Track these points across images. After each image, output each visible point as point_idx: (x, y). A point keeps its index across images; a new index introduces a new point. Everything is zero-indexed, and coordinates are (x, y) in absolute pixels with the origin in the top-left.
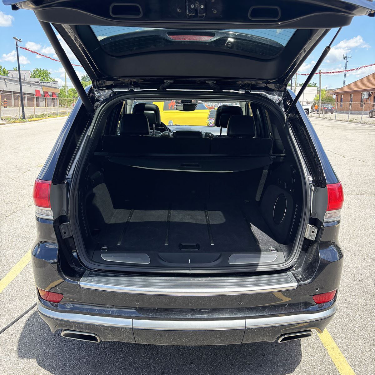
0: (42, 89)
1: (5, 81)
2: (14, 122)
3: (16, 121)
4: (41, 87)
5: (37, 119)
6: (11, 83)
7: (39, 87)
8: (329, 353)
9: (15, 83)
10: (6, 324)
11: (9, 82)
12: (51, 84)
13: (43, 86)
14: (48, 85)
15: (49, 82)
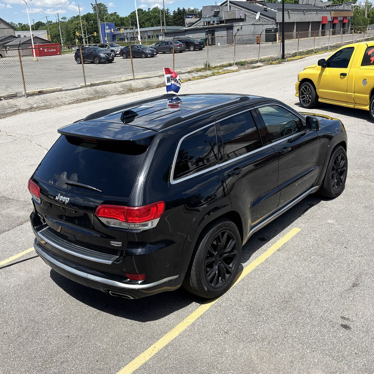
0: (331, 14)
1: (288, 12)
2: (271, 64)
3: (273, 62)
4: (329, 13)
5: (299, 57)
6: (295, 13)
7: (327, 13)
9: (299, 13)
11: (293, 12)
12: (344, 6)
13: (332, 10)
14: (341, 8)
15: (342, 5)
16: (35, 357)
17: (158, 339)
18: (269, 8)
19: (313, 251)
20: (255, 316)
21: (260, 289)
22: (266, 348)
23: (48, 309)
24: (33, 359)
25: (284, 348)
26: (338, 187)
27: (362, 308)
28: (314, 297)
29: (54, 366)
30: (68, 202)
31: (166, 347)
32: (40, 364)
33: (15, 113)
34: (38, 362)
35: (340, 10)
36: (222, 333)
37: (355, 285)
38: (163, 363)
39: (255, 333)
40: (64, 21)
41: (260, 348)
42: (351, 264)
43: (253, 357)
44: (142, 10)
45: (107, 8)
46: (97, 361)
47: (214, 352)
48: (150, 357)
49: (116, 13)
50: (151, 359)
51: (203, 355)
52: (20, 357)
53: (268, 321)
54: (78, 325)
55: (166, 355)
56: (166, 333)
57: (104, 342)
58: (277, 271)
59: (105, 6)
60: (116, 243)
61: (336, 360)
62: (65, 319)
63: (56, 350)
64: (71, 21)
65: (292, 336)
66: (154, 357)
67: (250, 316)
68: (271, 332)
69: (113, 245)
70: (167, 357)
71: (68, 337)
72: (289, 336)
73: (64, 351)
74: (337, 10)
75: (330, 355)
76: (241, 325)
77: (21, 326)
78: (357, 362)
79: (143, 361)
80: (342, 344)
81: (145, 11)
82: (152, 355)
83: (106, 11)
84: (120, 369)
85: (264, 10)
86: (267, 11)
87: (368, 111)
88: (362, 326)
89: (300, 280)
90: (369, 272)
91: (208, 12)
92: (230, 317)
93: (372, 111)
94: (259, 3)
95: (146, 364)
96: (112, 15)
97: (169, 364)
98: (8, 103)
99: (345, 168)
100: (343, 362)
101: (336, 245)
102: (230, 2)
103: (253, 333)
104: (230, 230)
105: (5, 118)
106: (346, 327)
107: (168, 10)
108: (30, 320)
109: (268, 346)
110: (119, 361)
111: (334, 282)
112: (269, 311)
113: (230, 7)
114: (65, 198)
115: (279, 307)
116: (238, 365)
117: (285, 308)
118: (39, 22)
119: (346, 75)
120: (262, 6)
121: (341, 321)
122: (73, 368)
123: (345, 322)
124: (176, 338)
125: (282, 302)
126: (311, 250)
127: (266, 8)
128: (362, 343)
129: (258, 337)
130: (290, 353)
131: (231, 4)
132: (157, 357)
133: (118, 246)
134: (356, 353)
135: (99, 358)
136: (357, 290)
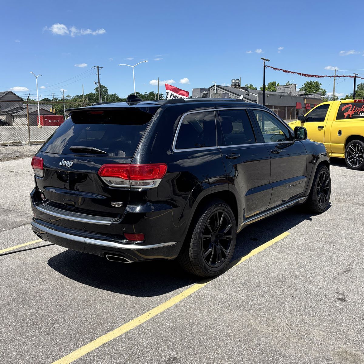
0: (304, 101)
1: (267, 97)
12: (315, 96)
13: (305, 98)
14: (312, 96)
15: (313, 94)
16: (25, 319)
17: (154, 307)
18: (251, 93)
19: (303, 248)
20: (250, 292)
21: (255, 273)
22: (264, 315)
23: (41, 285)
24: (23, 321)
25: (282, 315)
26: (323, 204)
27: (356, 286)
28: (308, 279)
29: (44, 326)
30: (71, 166)
31: (162, 313)
32: (29, 324)
33: (18, 157)
34: (27, 323)
35: (311, 98)
36: (218, 303)
37: (346, 271)
38: (159, 325)
39: (252, 304)
40: (68, 99)
41: (258, 314)
42: (341, 256)
43: (251, 321)
44: (139, 93)
45: (108, 89)
46: (90, 323)
47: (210, 317)
48: (145, 320)
49: (115, 94)
50: (146, 322)
51: (199, 320)
52: (8, 320)
53: (264, 295)
54: (71, 297)
55: (162, 319)
56: (161, 303)
57: (98, 309)
58: (270, 261)
59: (106, 88)
60: (117, 203)
61: (335, 323)
62: (57, 293)
63: (47, 315)
64: (75, 100)
65: (289, 306)
66: (149, 321)
67: (246, 292)
68: (268, 303)
69: (114, 205)
70: (163, 320)
71: (60, 305)
72: (286, 306)
73: (55, 315)
74: (309, 98)
75: (328, 320)
76: (237, 298)
77: (11, 297)
78: (356, 325)
79: (139, 324)
80: (339, 312)
81: (142, 94)
82: (147, 319)
83: (107, 92)
84: (114, 329)
85: (247, 94)
86: (249, 95)
87: (344, 159)
88: (358, 299)
89: (293, 267)
90: (359, 262)
91: (198, 93)
92: (226, 292)
93: (347, 158)
94: (242, 89)
95: (141, 325)
96: (112, 95)
97: (165, 326)
98: (12, 148)
99: (328, 187)
100: (342, 325)
101: (325, 244)
102: (217, 86)
103: (249, 303)
104: (226, 212)
105: (8, 161)
106: (341, 299)
107: (162, 94)
108: (21, 293)
109: (265, 313)
110: (113, 323)
111: (326, 269)
112: (264, 288)
113: (217, 90)
114: (69, 162)
115: (274, 285)
116: (237, 327)
117: (281, 286)
118: (46, 98)
119: (323, 128)
120: (244, 91)
121: (336, 296)
122: (64, 328)
123: (341, 296)
124: (172, 307)
125: (277, 282)
126: (302, 247)
127: (248, 93)
128: (359, 311)
129: (255, 306)
130: (288, 318)
131: (218, 88)
132: (152, 321)
133: (119, 206)
134: (354, 318)
135: (92, 321)
136: (348, 274)
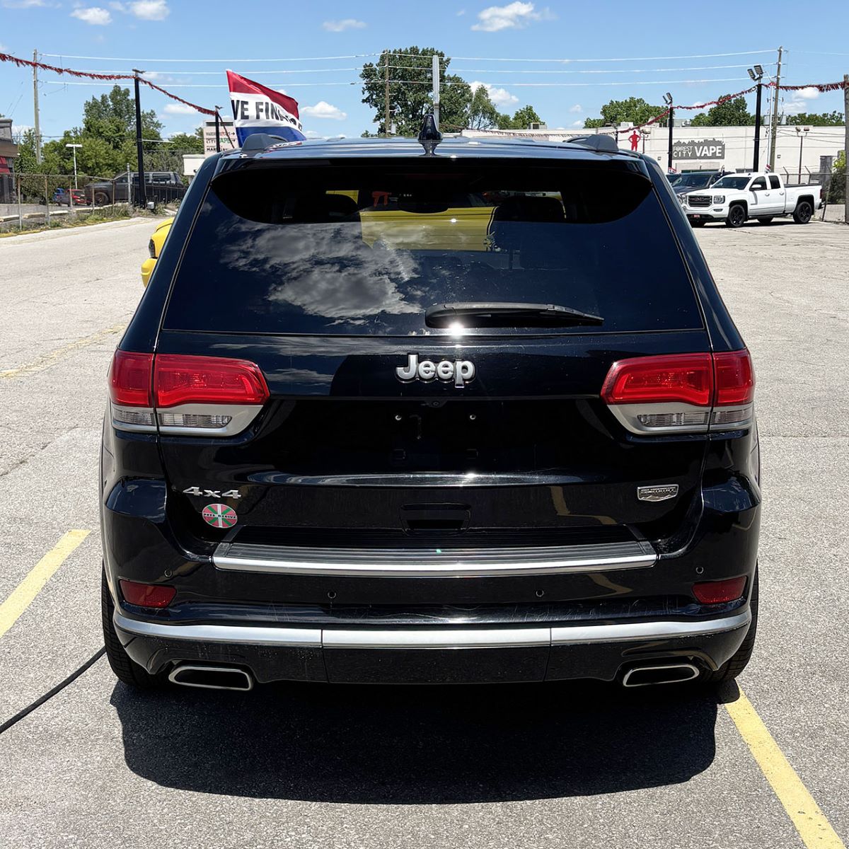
8: (751, 750)
10: (17, 710)
30: (469, 377)
48: (832, 833)
82: (828, 828)
114: (449, 364)
133: (663, 499)
